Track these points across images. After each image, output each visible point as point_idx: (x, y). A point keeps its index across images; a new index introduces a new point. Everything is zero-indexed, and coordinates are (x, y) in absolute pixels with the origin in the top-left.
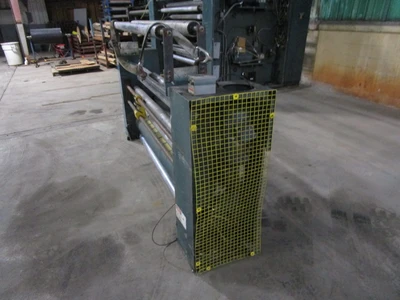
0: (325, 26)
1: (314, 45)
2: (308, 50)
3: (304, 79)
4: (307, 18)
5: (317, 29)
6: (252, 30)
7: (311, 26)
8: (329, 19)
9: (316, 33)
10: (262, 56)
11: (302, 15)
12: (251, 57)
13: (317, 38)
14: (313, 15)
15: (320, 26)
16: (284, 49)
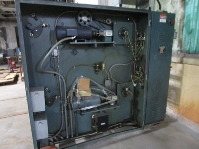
0: (191, 61)
1: (179, 79)
2: (171, 82)
3: (170, 111)
4: (168, 51)
5: (181, 62)
6: (100, 67)
7: (174, 59)
8: (195, 53)
9: (180, 66)
10: (115, 98)
11: (162, 49)
12: (98, 100)
13: (182, 72)
14: (175, 47)
15: (185, 59)
16: (143, 87)
